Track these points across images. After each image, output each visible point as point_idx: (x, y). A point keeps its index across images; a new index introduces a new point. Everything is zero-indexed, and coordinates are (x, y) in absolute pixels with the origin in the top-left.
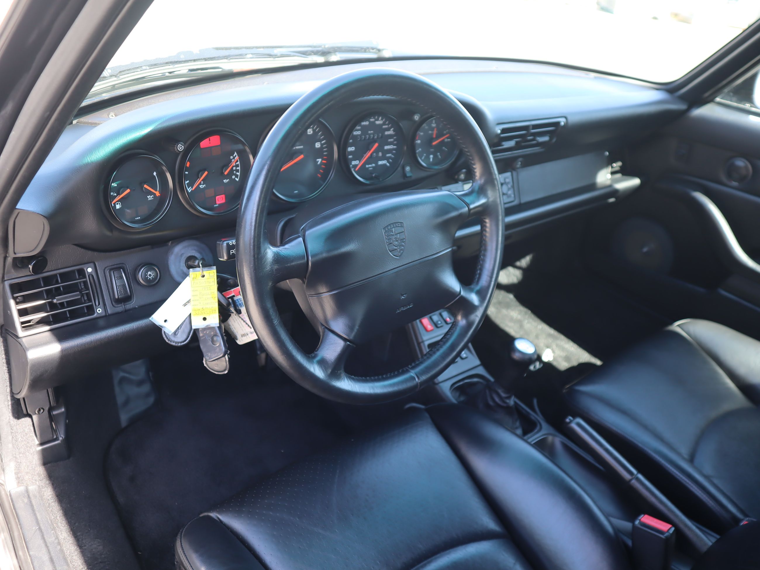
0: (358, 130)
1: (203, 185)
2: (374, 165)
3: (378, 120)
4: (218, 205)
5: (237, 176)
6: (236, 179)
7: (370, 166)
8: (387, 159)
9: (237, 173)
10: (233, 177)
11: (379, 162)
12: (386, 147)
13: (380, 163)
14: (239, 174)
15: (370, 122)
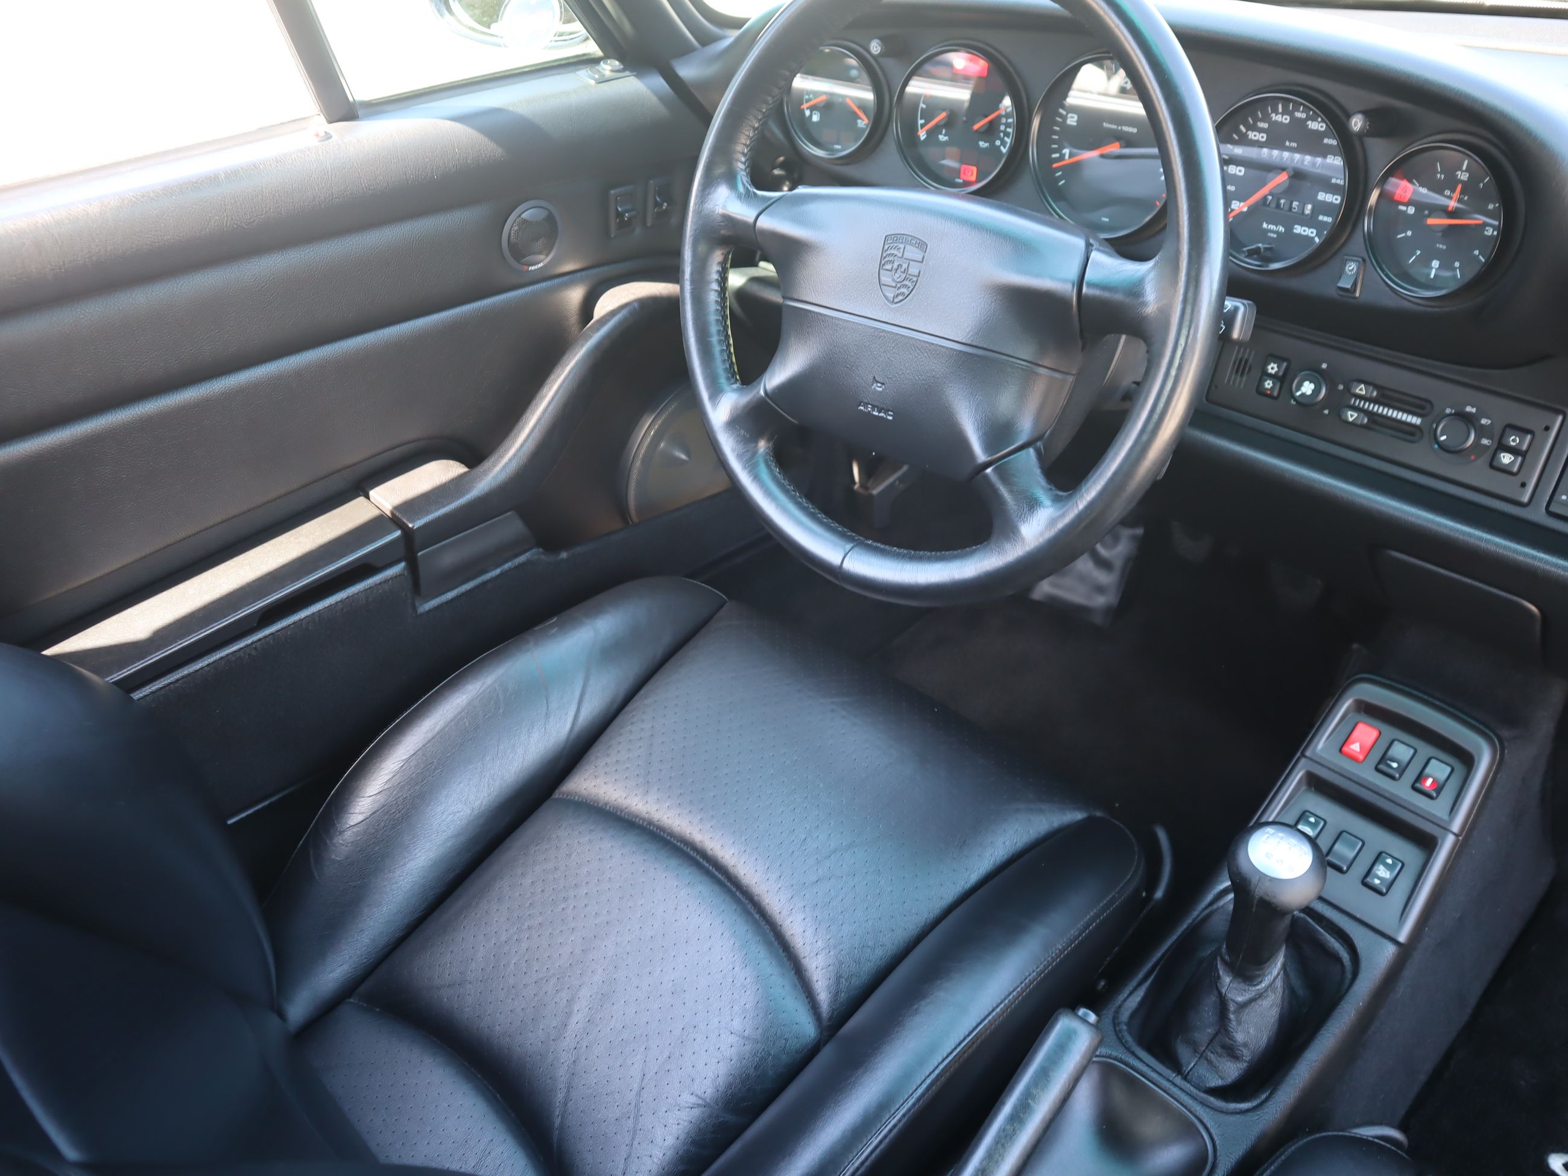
0: (1261, 130)
1: (945, 135)
2: (1281, 229)
3: (1314, 120)
4: (961, 181)
5: (1004, 143)
6: (1002, 148)
7: (1272, 227)
8: (1319, 226)
9: (1006, 139)
10: (998, 143)
11: (1296, 226)
12: (1322, 196)
13: (1298, 229)
14: (1008, 140)
15: (1294, 119)
